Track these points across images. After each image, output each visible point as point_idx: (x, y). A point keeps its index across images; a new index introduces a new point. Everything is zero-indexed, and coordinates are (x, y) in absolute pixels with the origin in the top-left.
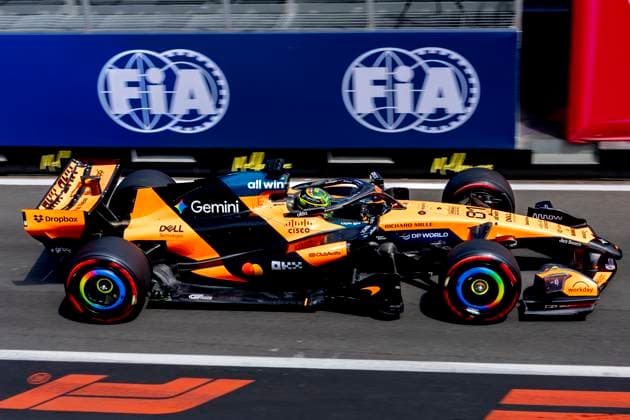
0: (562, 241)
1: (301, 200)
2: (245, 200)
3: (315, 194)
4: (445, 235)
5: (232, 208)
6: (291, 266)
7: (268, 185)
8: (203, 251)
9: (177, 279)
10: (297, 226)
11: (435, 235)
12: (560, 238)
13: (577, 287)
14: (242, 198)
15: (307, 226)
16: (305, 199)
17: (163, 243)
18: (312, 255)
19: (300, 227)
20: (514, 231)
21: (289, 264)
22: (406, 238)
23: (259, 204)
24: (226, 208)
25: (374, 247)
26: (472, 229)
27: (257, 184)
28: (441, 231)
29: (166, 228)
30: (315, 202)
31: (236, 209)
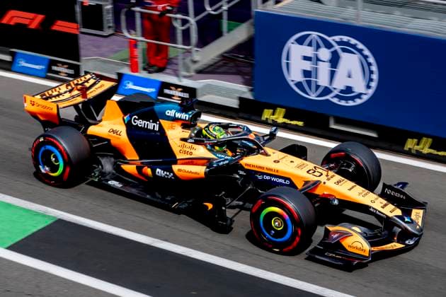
0: (371, 210)
1: (204, 131)
2: (163, 122)
3: (214, 130)
4: (288, 182)
5: (154, 126)
6: (166, 175)
7: (178, 115)
8: (131, 154)
9: (114, 169)
10: (185, 149)
11: (280, 180)
12: (370, 207)
14: (160, 120)
15: (192, 151)
16: (206, 131)
17: (109, 140)
18: (179, 170)
19: (187, 150)
21: (165, 173)
22: (260, 177)
23: (172, 128)
24: (151, 125)
25: (237, 179)
26: (306, 182)
27: (171, 113)
28: (285, 179)
29: (113, 131)
31: (157, 128)
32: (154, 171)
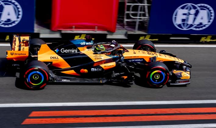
0: (176, 62)
1: (97, 48)
2: (79, 48)
3: (101, 46)
4: (142, 60)
5: (75, 51)
6: (98, 70)
7: (87, 44)
8: (65, 65)
9: (55, 75)
10: (98, 57)
11: (139, 60)
12: (175, 61)
13: (184, 76)
14: (78, 48)
15: (101, 57)
16: (98, 48)
17: (51, 63)
18: (105, 66)
19: (99, 57)
20: (162, 59)
21: (97, 69)
22: (130, 61)
23: (84, 50)
24: (73, 51)
25: (121, 64)
26: (150, 58)
27: (84, 43)
28: (141, 59)
29: (53, 58)
30: (101, 49)
31: (76, 52)
32: (89, 70)
